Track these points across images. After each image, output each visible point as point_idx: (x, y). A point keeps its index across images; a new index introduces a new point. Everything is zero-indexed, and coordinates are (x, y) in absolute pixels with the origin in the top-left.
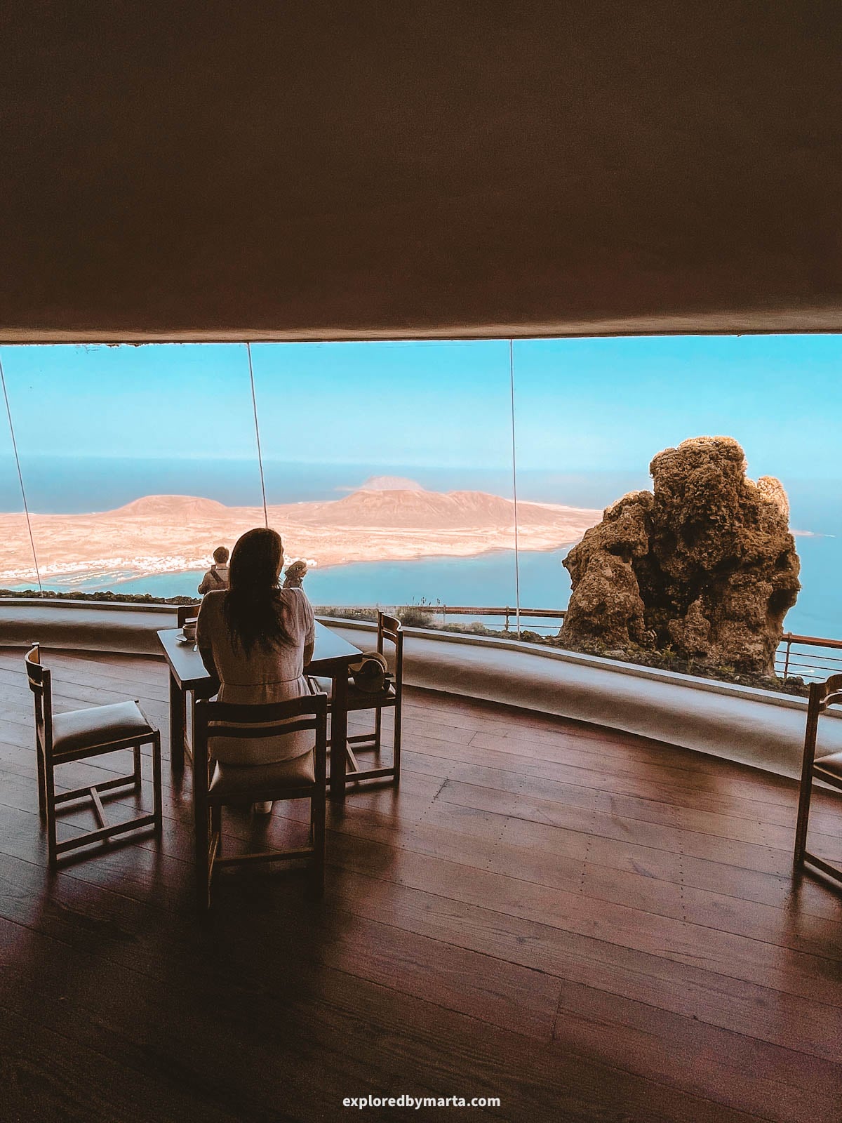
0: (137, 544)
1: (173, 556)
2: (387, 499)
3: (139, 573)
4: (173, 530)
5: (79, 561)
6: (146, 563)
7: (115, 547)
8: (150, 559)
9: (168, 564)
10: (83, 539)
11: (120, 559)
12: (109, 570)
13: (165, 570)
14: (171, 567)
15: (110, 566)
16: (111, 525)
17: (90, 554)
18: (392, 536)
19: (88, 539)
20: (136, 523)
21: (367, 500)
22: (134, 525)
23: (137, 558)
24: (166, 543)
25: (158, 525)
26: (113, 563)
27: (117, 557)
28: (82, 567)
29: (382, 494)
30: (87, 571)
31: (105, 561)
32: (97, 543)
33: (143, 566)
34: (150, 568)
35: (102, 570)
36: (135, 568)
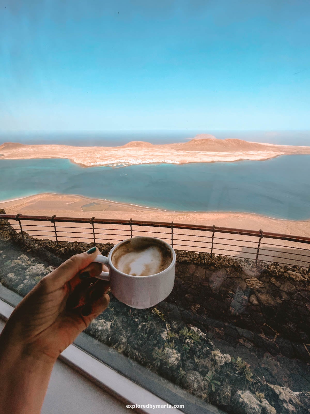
0: (129, 156)
1: (138, 159)
2: (203, 142)
3: (129, 164)
4: (138, 152)
5: (114, 160)
6: (131, 161)
7: (123, 156)
8: (132, 160)
9: (137, 162)
10: (115, 154)
11: (125, 160)
12: (122, 163)
13: (136, 163)
14: (138, 163)
15: (122, 162)
16: (122, 150)
17: (117, 158)
18: (204, 154)
19: (117, 154)
20: (129, 149)
21: (196, 142)
22: (128, 150)
23: (129, 160)
24: (136, 155)
25: (134, 150)
26: (123, 161)
27: (124, 159)
28: (115, 162)
29: (201, 140)
30: (117, 163)
31: (121, 160)
32: (119, 155)
33: (130, 162)
34: (132, 163)
35: (120, 163)
36: (128, 163)
